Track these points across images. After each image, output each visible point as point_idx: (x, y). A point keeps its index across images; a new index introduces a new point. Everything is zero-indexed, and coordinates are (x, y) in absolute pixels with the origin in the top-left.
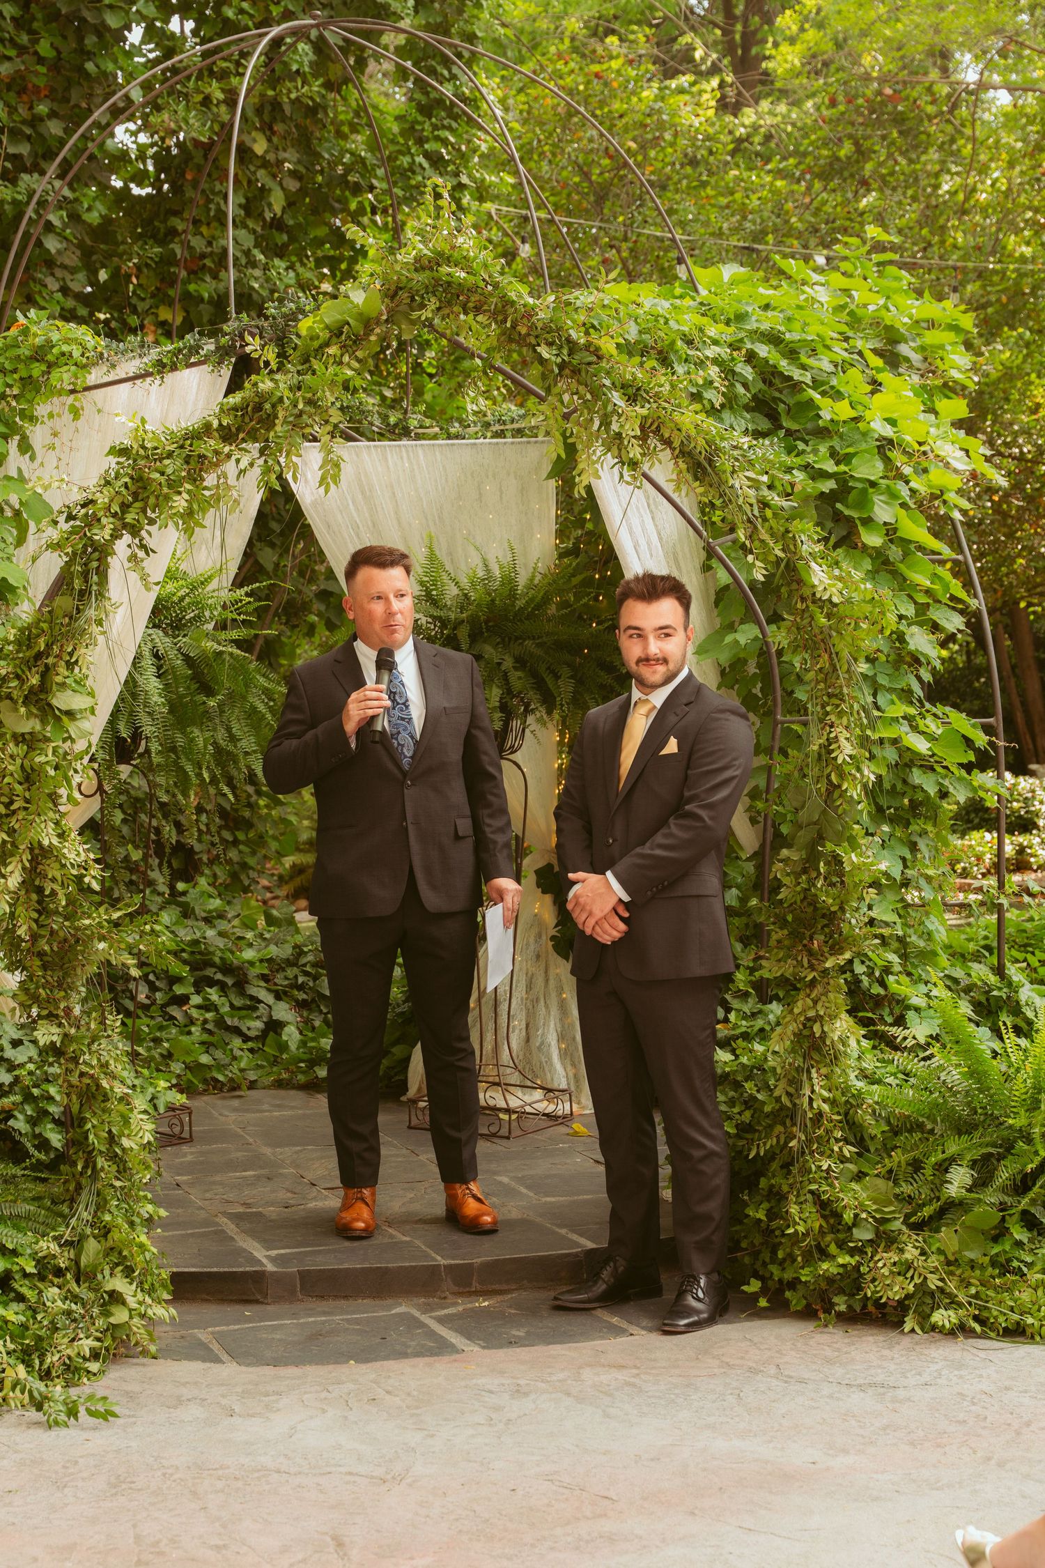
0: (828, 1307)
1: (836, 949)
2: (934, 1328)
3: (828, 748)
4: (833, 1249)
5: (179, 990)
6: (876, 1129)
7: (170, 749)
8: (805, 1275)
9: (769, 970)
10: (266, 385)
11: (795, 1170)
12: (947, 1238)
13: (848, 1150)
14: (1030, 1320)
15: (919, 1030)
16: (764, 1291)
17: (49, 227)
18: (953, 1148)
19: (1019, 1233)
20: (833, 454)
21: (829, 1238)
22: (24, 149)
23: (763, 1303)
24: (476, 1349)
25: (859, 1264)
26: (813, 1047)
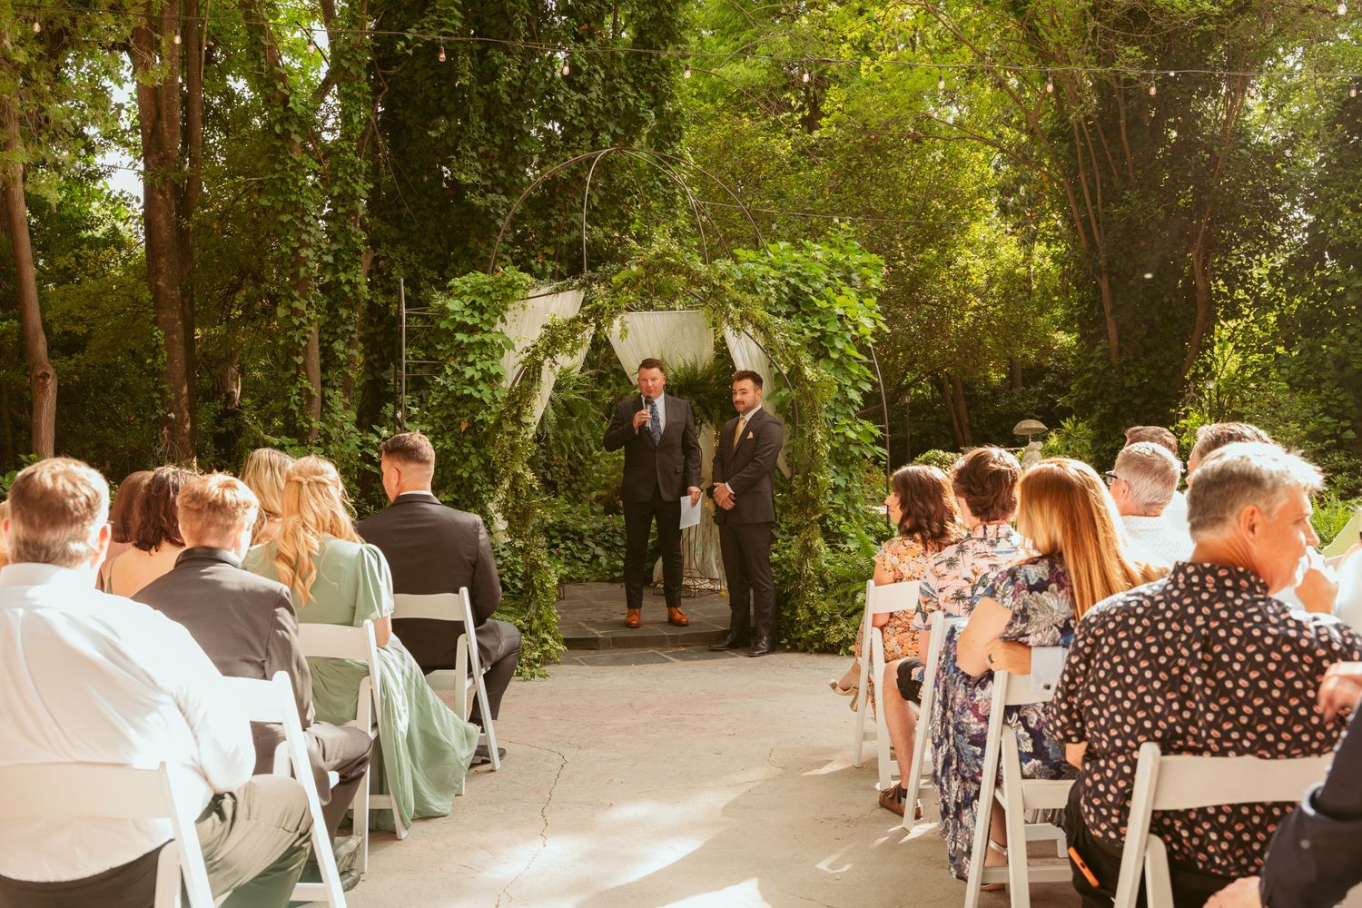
0: (812, 648)
1: (816, 513)
3: (812, 436)
4: (814, 625)
5: (555, 542)
6: (831, 581)
7: (557, 438)
8: (804, 636)
9: (794, 522)
10: (600, 302)
11: (800, 597)
13: (821, 589)
15: (852, 546)
16: (789, 643)
17: (499, 216)
20: (820, 322)
21: (812, 621)
22: (489, 183)
23: (788, 647)
24: (680, 662)
25: (823, 631)
26: (808, 550)
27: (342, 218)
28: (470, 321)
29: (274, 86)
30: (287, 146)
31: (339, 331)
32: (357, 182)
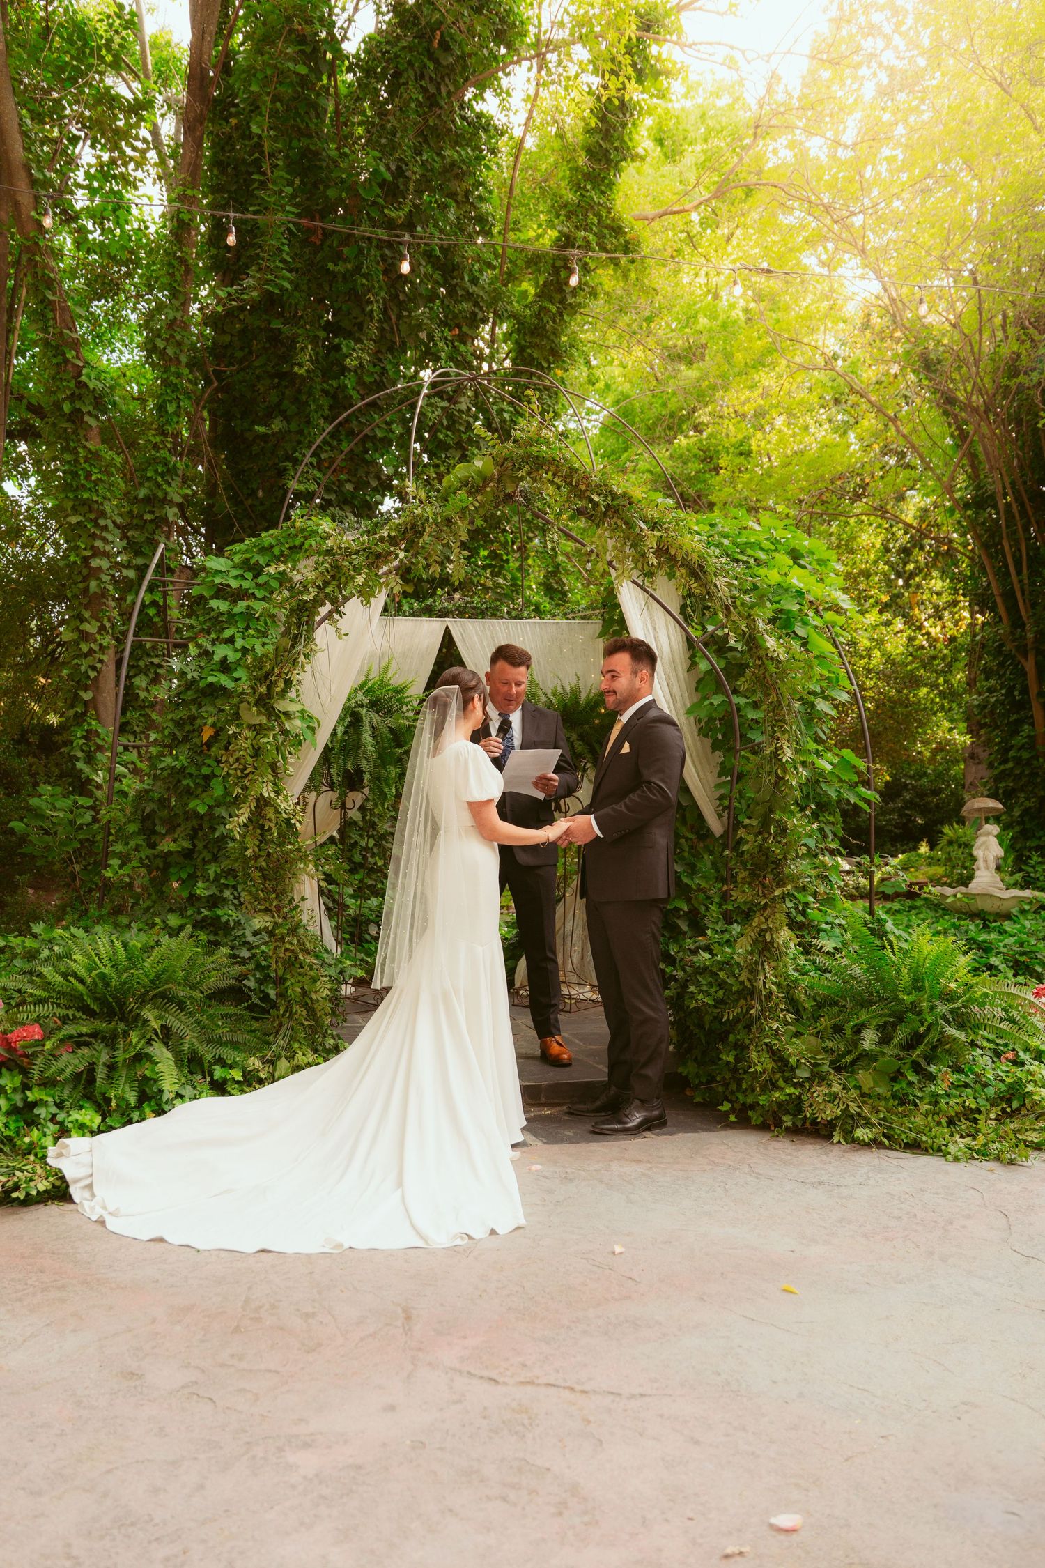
0: (779, 1124)
1: (781, 883)
2: (855, 1141)
3: (775, 754)
4: (781, 1083)
6: (808, 1003)
8: (762, 1100)
11: (754, 1029)
12: (864, 1077)
13: (790, 1017)
14: (924, 1138)
15: (828, 943)
16: (733, 1110)
18: (863, 1017)
19: (912, 1077)
21: (778, 1075)
23: (732, 1118)
24: (540, 1144)
25: (801, 1094)
26: (765, 948)
27: (151, 527)
28: (234, 584)
29: (64, 354)
30: (82, 433)
31: (141, 663)
32: (169, 484)
